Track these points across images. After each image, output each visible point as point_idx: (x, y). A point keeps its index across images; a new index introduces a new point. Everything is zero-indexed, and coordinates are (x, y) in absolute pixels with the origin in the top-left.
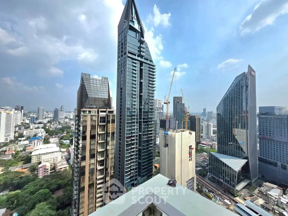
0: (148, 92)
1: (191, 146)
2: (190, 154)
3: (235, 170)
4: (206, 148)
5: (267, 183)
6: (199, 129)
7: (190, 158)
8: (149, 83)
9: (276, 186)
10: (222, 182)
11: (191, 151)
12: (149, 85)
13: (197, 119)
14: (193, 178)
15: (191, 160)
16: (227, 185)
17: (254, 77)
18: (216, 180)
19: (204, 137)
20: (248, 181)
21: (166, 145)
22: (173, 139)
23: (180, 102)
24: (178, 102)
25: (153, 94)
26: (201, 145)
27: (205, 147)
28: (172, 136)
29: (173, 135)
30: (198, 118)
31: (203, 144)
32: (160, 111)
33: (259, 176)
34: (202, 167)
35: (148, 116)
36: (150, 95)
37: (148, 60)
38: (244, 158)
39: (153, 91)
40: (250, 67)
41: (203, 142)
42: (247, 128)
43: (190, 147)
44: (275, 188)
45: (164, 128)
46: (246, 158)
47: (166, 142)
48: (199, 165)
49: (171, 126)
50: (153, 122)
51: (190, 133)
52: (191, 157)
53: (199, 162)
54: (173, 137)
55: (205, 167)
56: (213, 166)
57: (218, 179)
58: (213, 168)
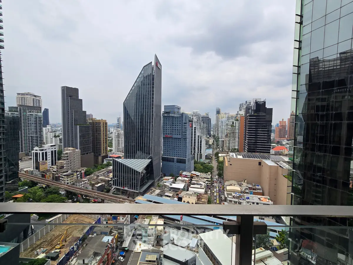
3: (138, 171)
5: (166, 177)
9: (171, 177)
10: (126, 190)
13: (102, 125)
16: (130, 191)
18: (121, 190)
19: (114, 151)
23: (74, 97)
24: (70, 96)
30: (103, 123)
31: (110, 157)
38: (148, 158)
41: (111, 155)
44: (170, 179)
46: (150, 158)
48: (102, 180)
55: (109, 181)
56: (117, 177)
57: (123, 188)
58: (117, 179)
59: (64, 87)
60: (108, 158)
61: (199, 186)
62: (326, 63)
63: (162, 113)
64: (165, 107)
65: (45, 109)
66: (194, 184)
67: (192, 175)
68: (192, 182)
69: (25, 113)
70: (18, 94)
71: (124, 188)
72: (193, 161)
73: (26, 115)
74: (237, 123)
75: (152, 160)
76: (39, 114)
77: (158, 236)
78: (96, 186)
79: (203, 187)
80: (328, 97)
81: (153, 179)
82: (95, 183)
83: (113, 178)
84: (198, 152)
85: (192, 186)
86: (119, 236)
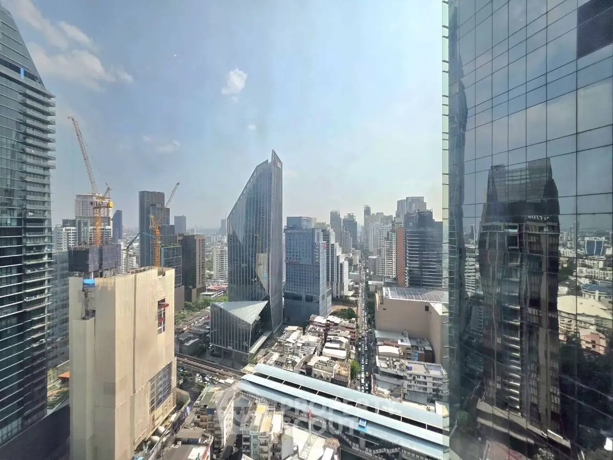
0: (21, 169)
1: (164, 301)
2: (161, 319)
3: (248, 322)
4: (214, 298)
5: (289, 326)
6: (202, 263)
7: (162, 327)
8: (25, 144)
9: (297, 327)
10: (230, 351)
11: (164, 310)
12: (23, 150)
13: (197, 243)
14: (169, 366)
15: (164, 330)
16: (236, 352)
17: (280, 171)
18: (222, 350)
19: (215, 277)
20: (269, 334)
21: (89, 314)
22: (109, 295)
23: (158, 206)
24: (152, 205)
25: (44, 176)
26: (206, 293)
27: (213, 295)
28: (106, 287)
29: (109, 285)
30: (200, 240)
31: (210, 290)
32: (103, 227)
33: (284, 320)
34: (200, 336)
35: (24, 241)
36: (29, 180)
37: (17, 70)
38: (264, 300)
39: (47, 168)
40: (274, 154)
41: (211, 287)
42: (269, 251)
43: (162, 304)
44: (295, 331)
45: (81, 271)
46: (267, 298)
47: (87, 305)
48: (194, 334)
49: (104, 263)
50: (46, 259)
51: (162, 273)
52: (164, 324)
53: (196, 329)
54: (109, 289)
55: (206, 334)
56: (218, 328)
57: (225, 348)
58: (218, 331)
59: (143, 192)
60: (204, 291)
61: (337, 346)
62: (514, 174)
63: (283, 228)
64: (289, 219)
65: (117, 211)
66: (331, 341)
67: (328, 322)
68: (328, 337)
69: (85, 228)
70: (78, 196)
71: (227, 347)
72: (330, 297)
73: (87, 230)
74: (393, 235)
75: (269, 302)
76: (107, 227)
77: (273, 446)
78: (186, 344)
79: (343, 347)
80: (520, 225)
81: (271, 329)
82: (184, 340)
83: (212, 330)
84: (338, 281)
85: (327, 344)
86: (216, 440)
